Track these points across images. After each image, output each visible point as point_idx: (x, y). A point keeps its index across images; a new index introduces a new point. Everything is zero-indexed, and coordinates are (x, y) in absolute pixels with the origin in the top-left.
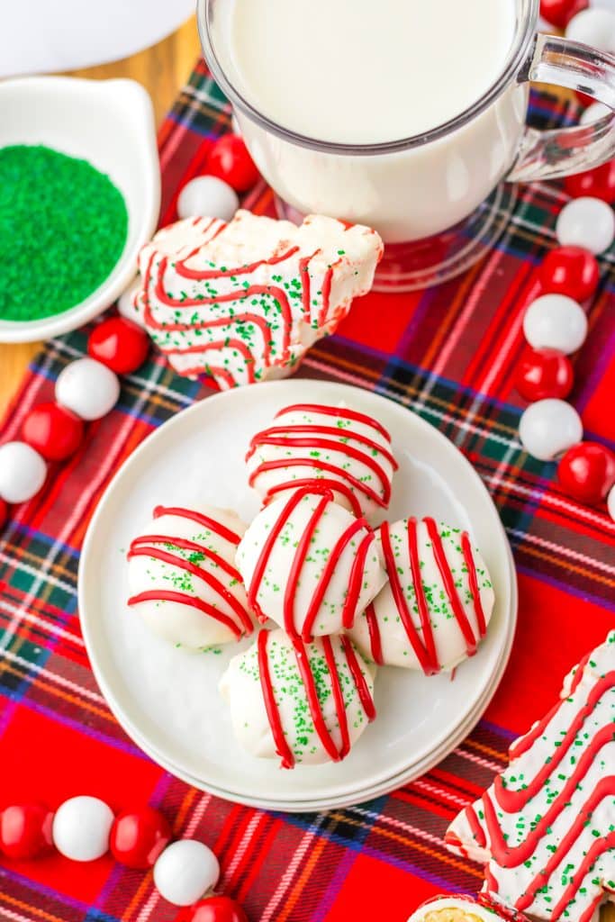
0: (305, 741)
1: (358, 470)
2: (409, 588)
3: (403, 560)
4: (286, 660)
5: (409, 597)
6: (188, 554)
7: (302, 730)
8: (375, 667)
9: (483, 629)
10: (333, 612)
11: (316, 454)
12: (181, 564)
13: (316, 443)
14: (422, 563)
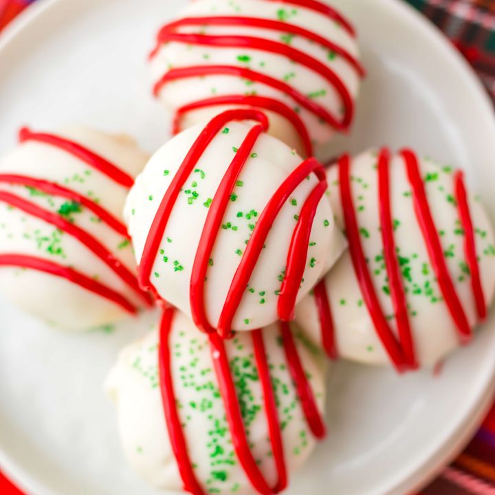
0: (222, 476)
1: (307, 82)
2: (378, 259)
3: (369, 217)
4: (196, 360)
5: (378, 272)
6: (55, 204)
7: (219, 462)
8: (325, 361)
9: (481, 311)
10: (263, 301)
11: (245, 58)
12: (47, 217)
13: (244, 42)
14: (397, 223)
